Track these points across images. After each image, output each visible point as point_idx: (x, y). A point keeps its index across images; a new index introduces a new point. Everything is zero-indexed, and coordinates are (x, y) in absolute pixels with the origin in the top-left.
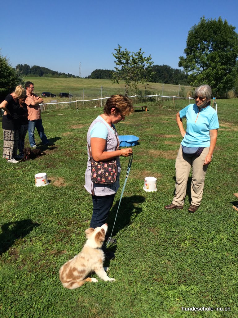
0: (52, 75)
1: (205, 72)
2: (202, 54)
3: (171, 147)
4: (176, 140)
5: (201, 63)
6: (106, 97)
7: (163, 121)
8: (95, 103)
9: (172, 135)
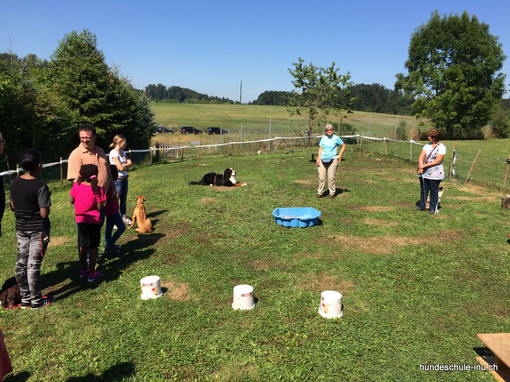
0: (198, 100)
1: (440, 98)
2: (435, 68)
3: (375, 230)
4: (386, 217)
5: (433, 83)
6: (277, 138)
7: (367, 181)
8: (260, 146)
9: (379, 207)
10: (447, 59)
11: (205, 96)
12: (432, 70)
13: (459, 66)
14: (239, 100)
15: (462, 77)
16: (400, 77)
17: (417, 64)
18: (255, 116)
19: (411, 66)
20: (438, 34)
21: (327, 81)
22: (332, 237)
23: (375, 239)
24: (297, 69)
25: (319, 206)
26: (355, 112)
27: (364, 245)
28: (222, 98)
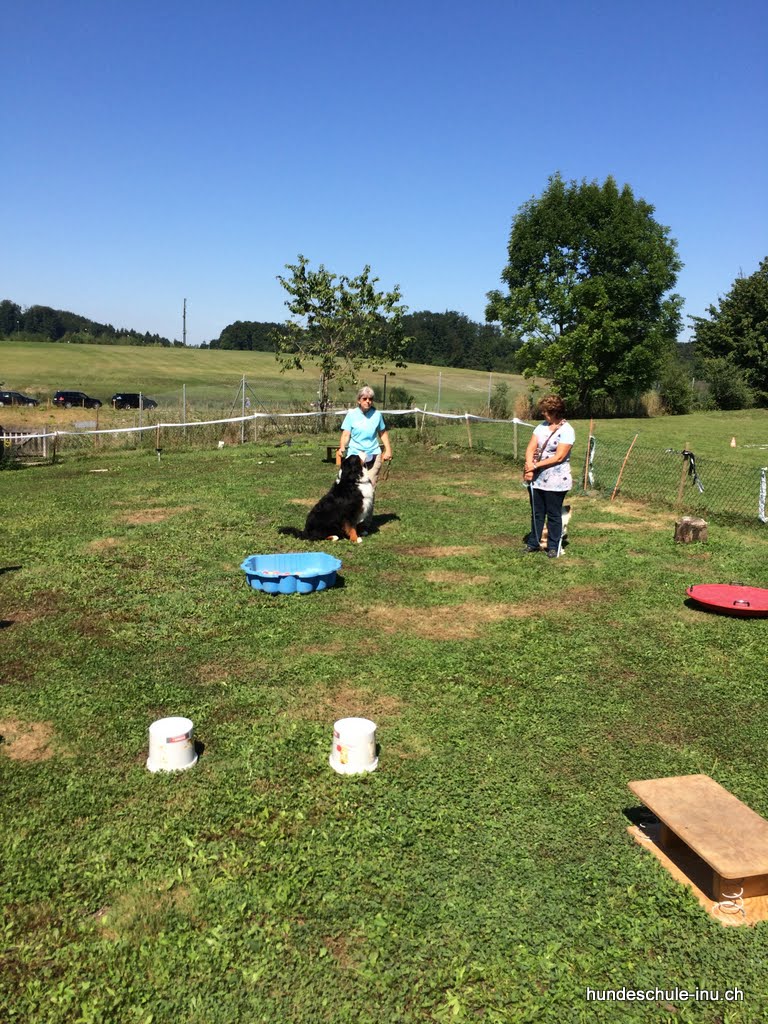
0: (92, 337)
1: (567, 339)
2: (558, 283)
3: (446, 592)
4: (466, 567)
5: (555, 311)
6: (256, 415)
7: (434, 497)
8: (223, 431)
9: (454, 548)
10: (579, 266)
11: (109, 329)
12: (552, 287)
13: (600, 279)
14: (181, 340)
15: (605, 300)
16: (495, 297)
17: (524, 274)
18: (215, 371)
19: (512, 278)
20: (562, 219)
21: (356, 302)
22: (362, 609)
23: (446, 610)
24: (296, 276)
25: (339, 549)
26: (411, 367)
27: (423, 622)
28: (144, 334)
